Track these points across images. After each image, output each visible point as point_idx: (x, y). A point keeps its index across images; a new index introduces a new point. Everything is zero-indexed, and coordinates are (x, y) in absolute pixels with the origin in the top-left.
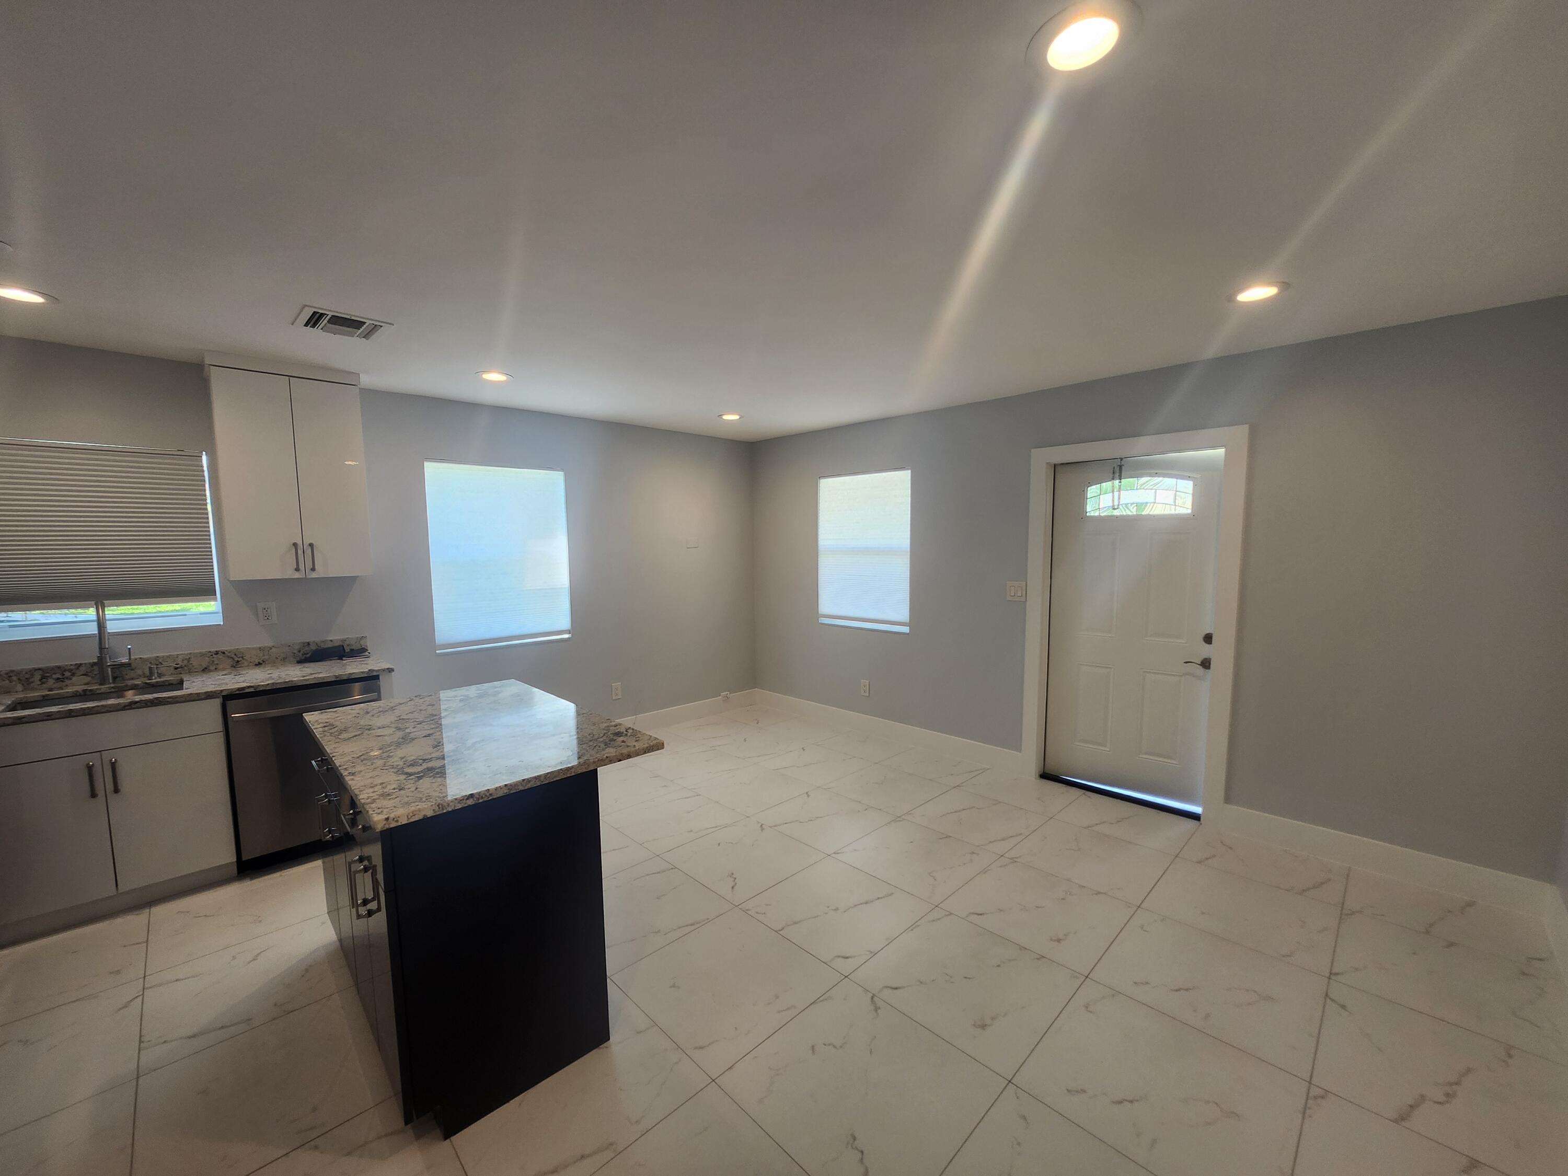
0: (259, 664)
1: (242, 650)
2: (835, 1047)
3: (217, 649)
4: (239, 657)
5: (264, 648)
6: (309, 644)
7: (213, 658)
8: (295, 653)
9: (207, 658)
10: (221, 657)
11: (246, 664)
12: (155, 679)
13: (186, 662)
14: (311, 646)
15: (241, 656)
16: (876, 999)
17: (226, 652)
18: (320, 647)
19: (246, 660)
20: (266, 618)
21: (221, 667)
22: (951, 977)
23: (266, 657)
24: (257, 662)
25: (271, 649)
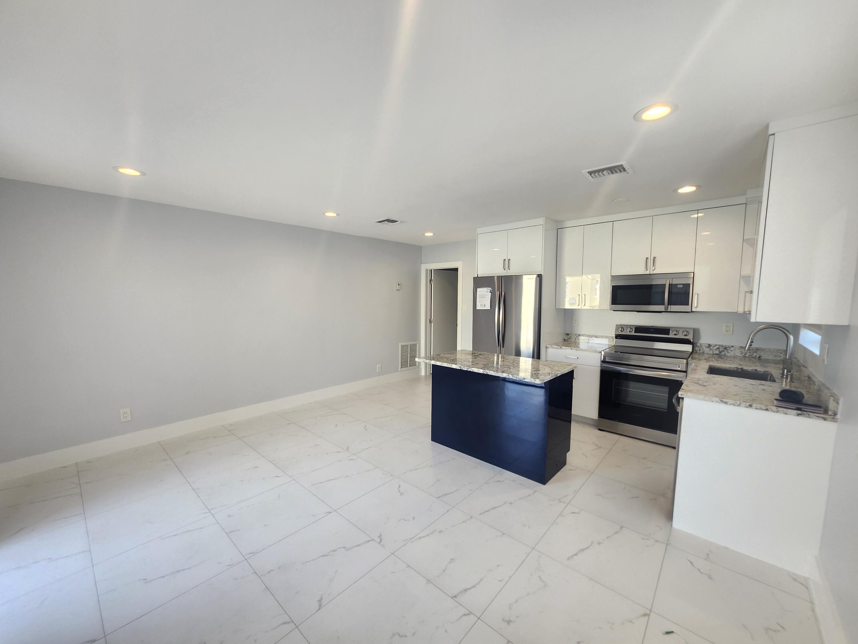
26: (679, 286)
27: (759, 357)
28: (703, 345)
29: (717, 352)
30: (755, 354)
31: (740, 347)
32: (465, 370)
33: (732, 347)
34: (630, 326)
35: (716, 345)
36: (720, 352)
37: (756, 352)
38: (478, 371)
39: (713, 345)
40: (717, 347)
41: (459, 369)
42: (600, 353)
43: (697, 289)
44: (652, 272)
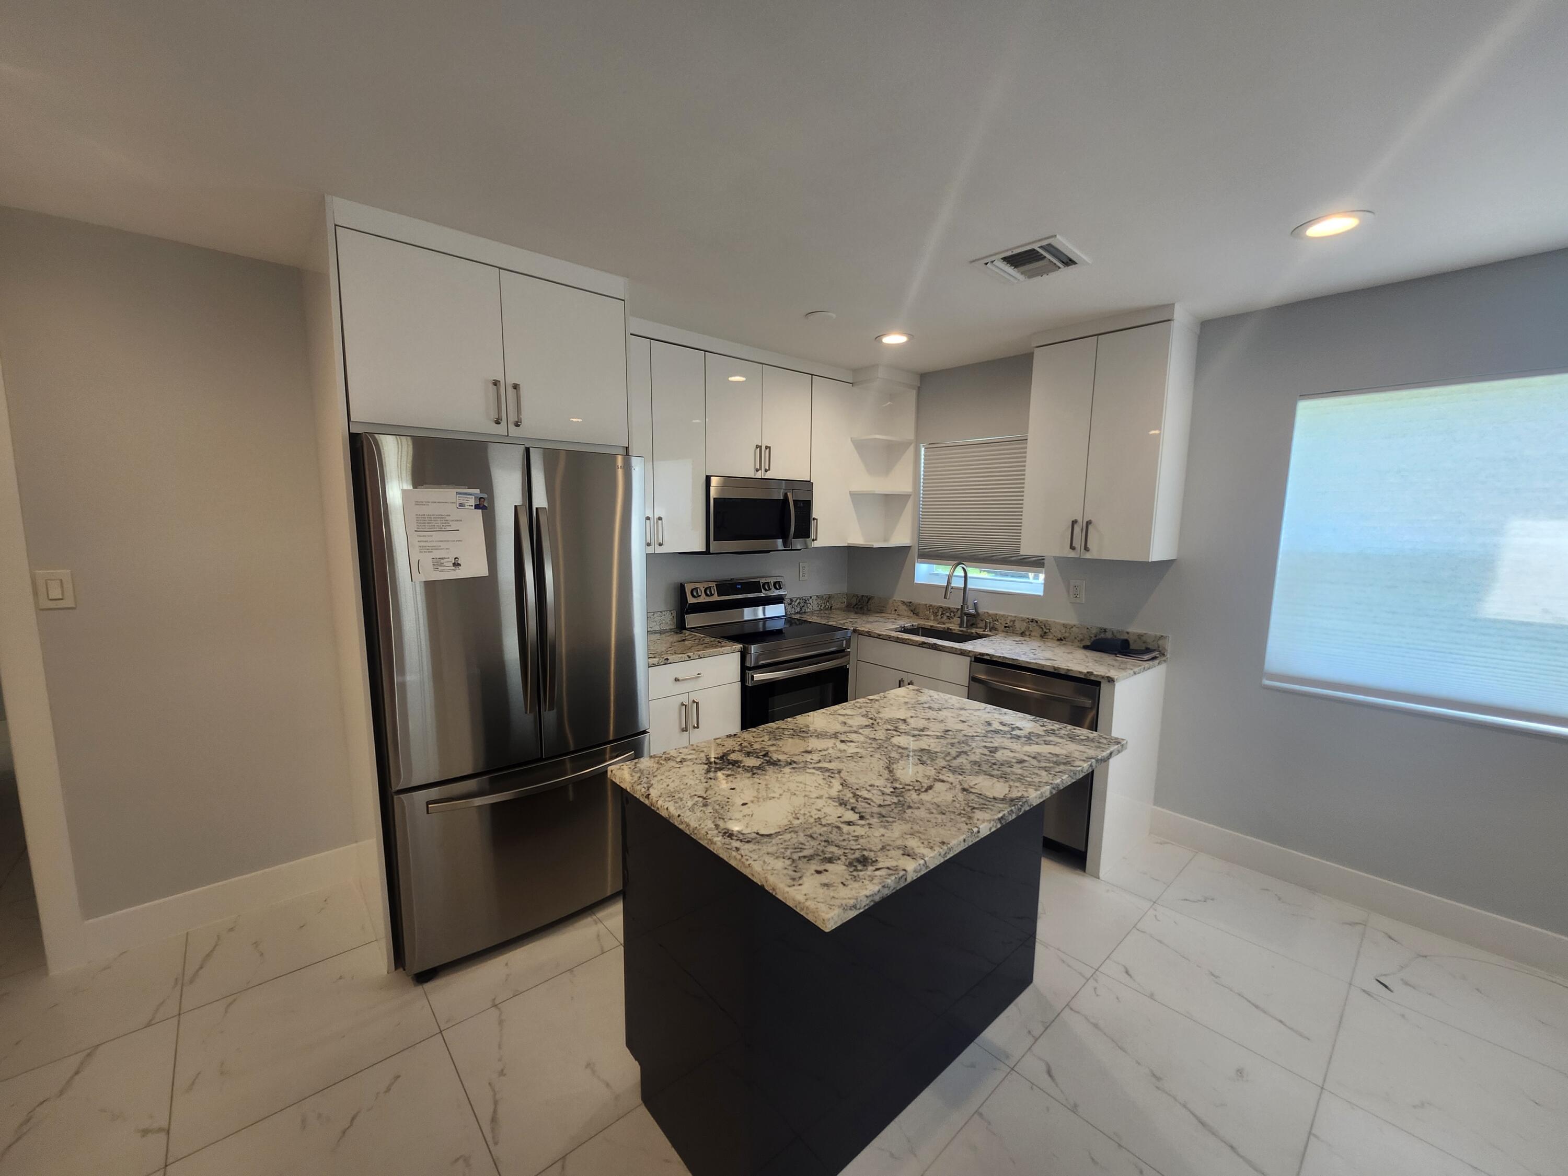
0: (1061, 640)
1: (1050, 623)
3: (1033, 617)
4: (1047, 629)
5: (1067, 625)
6: (1105, 631)
7: (1029, 624)
8: (1091, 637)
9: (1025, 624)
10: (1034, 625)
11: (1051, 636)
12: (987, 631)
13: (1012, 623)
14: (1107, 633)
15: (1048, 628)
17: (1039, 622)
18: (1116, 637)
19: (1052, 633)
20: (1075, 596)
21: (1033, 634)
23: (1067, 635)
24: (1060, 636)
25: (1072, 627)
26: (800, 503)
30: (827, 604)
34: (708, 585)
42: (738, 652)
43: (816, 512)
44: (764, 475)
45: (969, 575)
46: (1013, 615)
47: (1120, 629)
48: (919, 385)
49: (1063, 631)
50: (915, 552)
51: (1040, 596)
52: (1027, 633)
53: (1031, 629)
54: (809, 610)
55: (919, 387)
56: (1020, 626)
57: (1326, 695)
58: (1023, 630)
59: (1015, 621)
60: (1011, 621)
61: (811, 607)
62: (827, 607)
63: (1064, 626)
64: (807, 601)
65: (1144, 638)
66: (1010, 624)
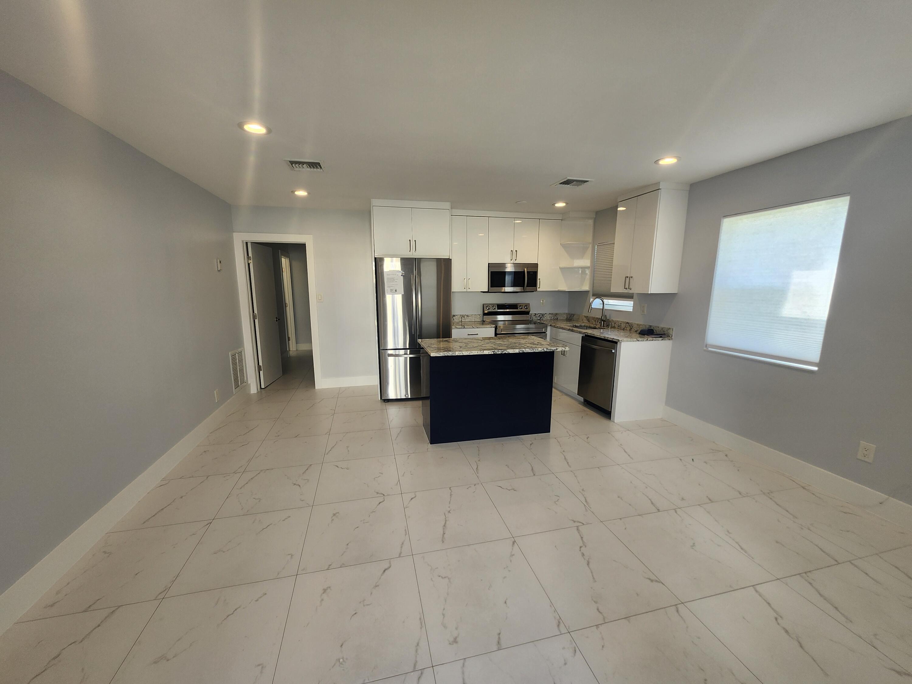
2: (376, 477)
7: (626, 325)
10: (628, 325)
16: (383, 495)
20: (643, 311)
21: (627, 329)
22: (364, 523)
26: (531, 273)
27: (557, 319)
28: (532, 314)
29: (539, 318)
30: (555, 317)
31: (549, 313)
32: (500, 353)
33: (546, 314)
34: (493, 305)
35: (538, 314)
36: (540, 318)
37: (556, 316)
38: (514, 351)
39: (537, 314)
40: (539, 315)
41: (493, 353)
42: (494, 327)
43: (539, 276)
44: (515, 262)
45: (605, 303)
46: (621, 320)
47: (656, 325)
48: (595, 217)
49: (637, 327)
50: (591, 294)
51: (631, 312)
52: (625, 329)
53: (627, 327)
54: (544, 319)
55: (595, 218)
56: (623, 326)
57: (723, 353)
58: (624, 327)
59: (621, 323)
60: (620, 323)
61: (546, 318)
62: (555, 318)
63: (638, 325)
64: (544, 315)
65: (663, 329)
66: (620, 325)
